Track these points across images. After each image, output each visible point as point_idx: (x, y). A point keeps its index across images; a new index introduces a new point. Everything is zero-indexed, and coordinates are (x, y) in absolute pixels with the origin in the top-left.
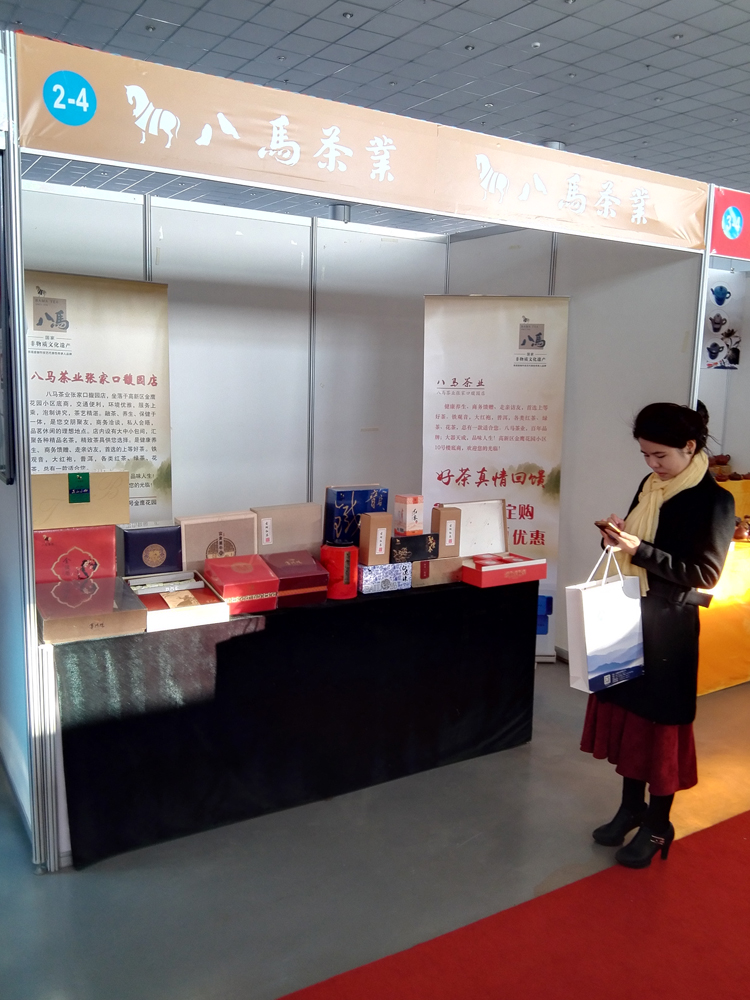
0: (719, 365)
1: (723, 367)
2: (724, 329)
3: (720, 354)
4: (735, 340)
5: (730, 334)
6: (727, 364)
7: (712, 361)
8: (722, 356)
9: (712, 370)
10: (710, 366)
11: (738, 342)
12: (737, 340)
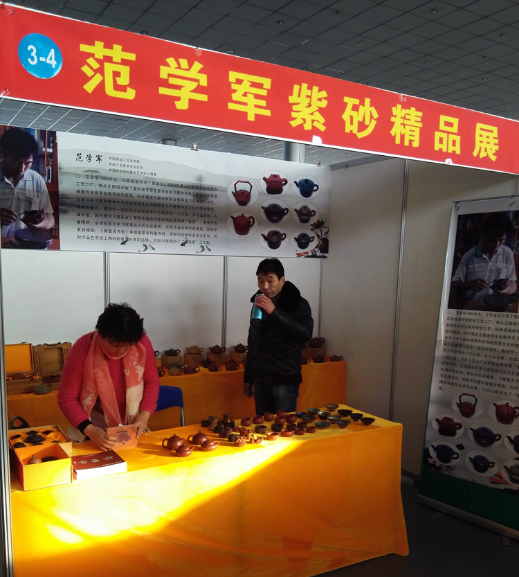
0: (310, 254)
1: (314, 256)
2: (313, 220)
3: (310, 244)
4: (324, 231)
5: (319, 225)
6: (319, 254)
7: (301, 251)
8: (312, 246)
9: (302, 259)
10: (299, 255)
11: (327, 233)
12: (327, 230)
